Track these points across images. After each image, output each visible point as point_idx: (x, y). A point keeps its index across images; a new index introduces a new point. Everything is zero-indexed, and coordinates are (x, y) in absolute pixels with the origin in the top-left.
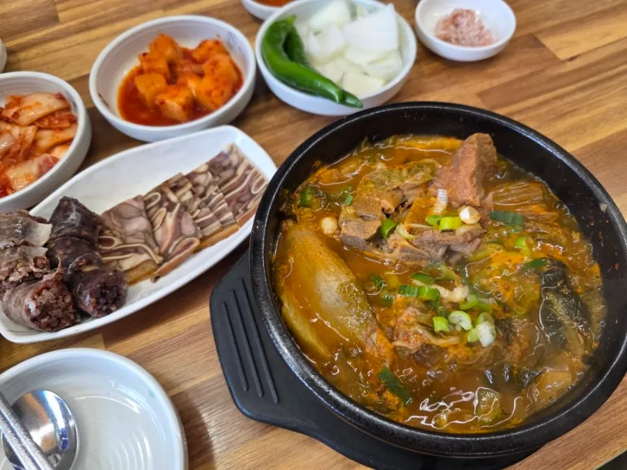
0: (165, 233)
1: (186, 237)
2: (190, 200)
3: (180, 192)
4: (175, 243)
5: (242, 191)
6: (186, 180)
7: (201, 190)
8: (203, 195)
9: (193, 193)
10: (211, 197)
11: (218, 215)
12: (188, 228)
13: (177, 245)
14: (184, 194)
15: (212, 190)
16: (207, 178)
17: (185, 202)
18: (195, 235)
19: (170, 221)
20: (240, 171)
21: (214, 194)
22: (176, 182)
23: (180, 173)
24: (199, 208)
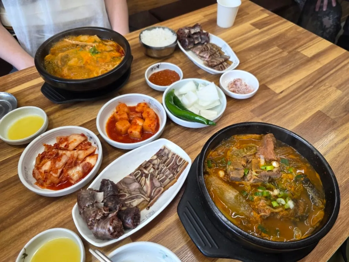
0: (147, 188)
1: (157, 188)
2: (153, 171)
3: (148, 169)
4: (153, 191)
5: (173, 164)
6: (149, 163)
7: (156, 167)
8: (158, 169)
9: (154, 168)
10: (162, 169)
11: (167, 176)
12: (157, 184)
13: (154, 192)
14: (150, 169)
15: (161, 166)
16: (158, 161)
17: (151, 172)
18: (161, 186)
19: (148, 182)
20: (170, 156)
21: (162, 167)
22: (145, 165)
23: (146, 161)
24: (158, 174)
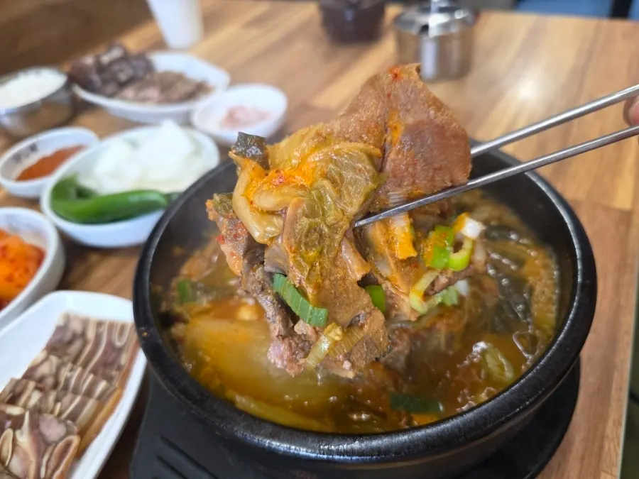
0: (25, 458)
1: (57, 443)
2: (40, 400)
3: (23, 400)
4: (45, 460)
5: (105, 353)
6: (24, 381)
7: (50, 381)
8: (55, 386)
9: (40, 389)
10: (67, 380)
11: (89, 393)
12: (53, 430)
13: (49, 460)
14: (29, 398)
15: (65, 373)
16: (51, 363)
17: (35, 406)
18: (68, 433)
19: (24, 438)
20: (91, 334)
21: (69, 374)
22: (11, 392)
23: (12, 380)
24: (57, 400)
